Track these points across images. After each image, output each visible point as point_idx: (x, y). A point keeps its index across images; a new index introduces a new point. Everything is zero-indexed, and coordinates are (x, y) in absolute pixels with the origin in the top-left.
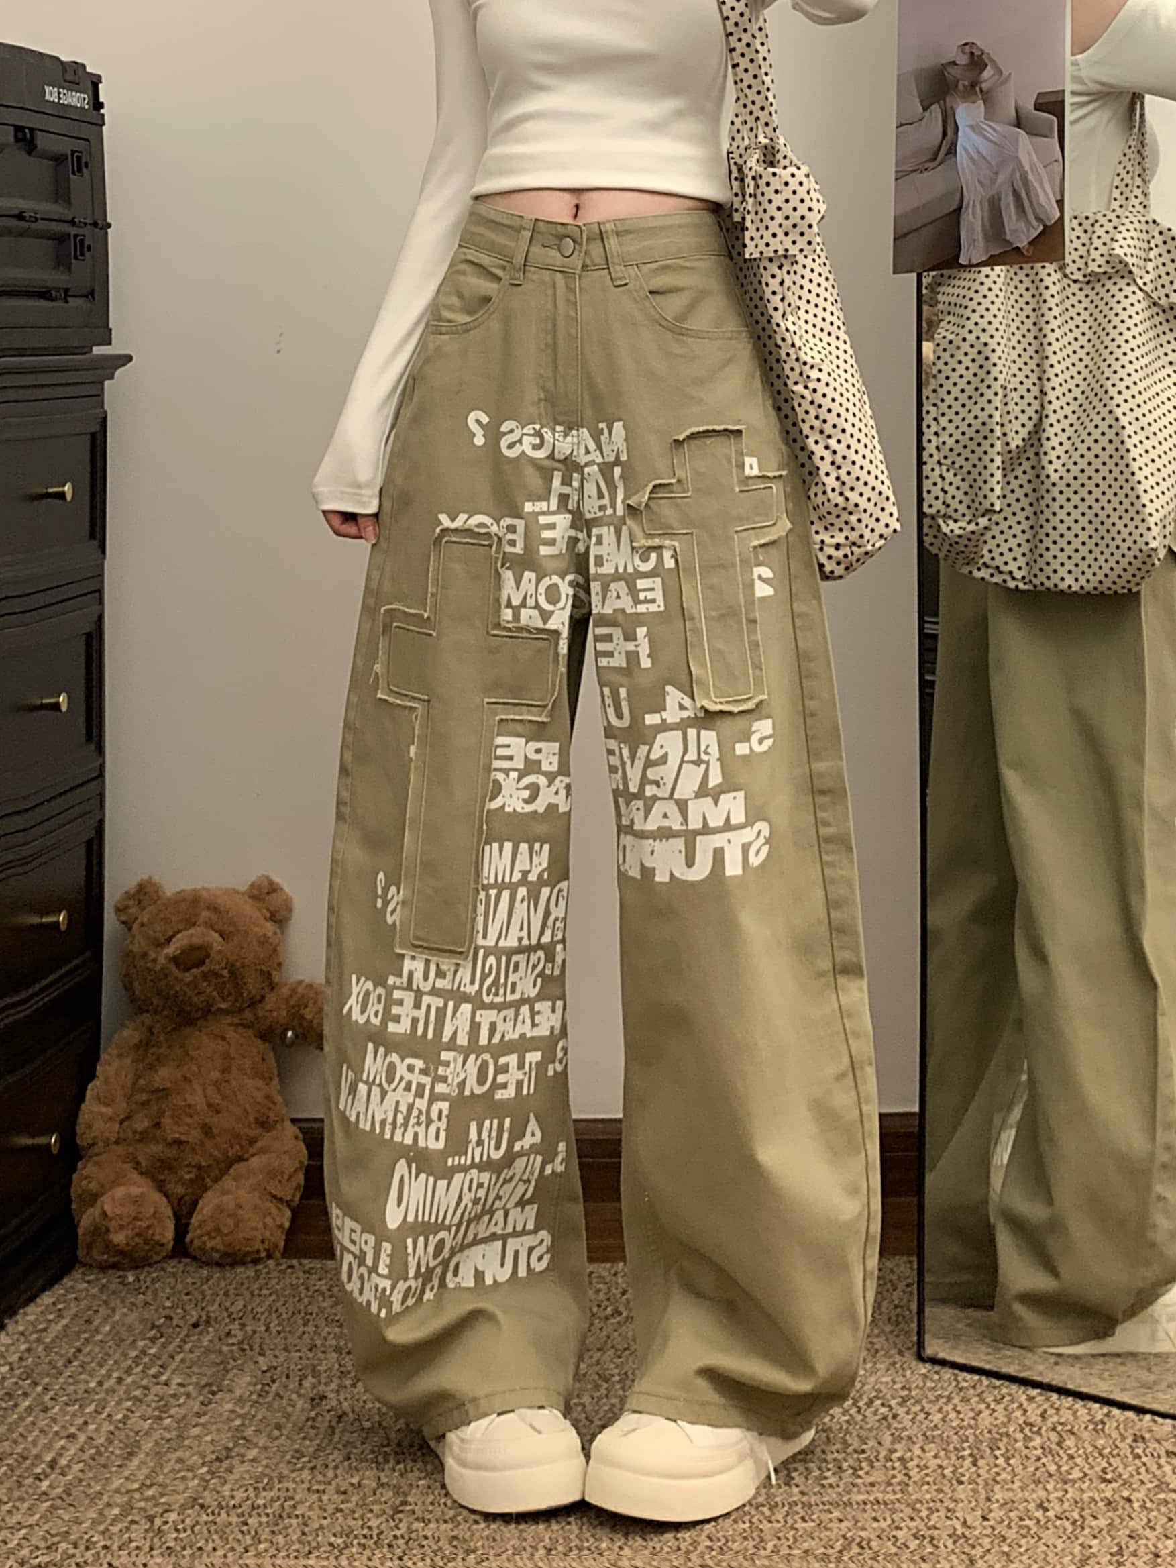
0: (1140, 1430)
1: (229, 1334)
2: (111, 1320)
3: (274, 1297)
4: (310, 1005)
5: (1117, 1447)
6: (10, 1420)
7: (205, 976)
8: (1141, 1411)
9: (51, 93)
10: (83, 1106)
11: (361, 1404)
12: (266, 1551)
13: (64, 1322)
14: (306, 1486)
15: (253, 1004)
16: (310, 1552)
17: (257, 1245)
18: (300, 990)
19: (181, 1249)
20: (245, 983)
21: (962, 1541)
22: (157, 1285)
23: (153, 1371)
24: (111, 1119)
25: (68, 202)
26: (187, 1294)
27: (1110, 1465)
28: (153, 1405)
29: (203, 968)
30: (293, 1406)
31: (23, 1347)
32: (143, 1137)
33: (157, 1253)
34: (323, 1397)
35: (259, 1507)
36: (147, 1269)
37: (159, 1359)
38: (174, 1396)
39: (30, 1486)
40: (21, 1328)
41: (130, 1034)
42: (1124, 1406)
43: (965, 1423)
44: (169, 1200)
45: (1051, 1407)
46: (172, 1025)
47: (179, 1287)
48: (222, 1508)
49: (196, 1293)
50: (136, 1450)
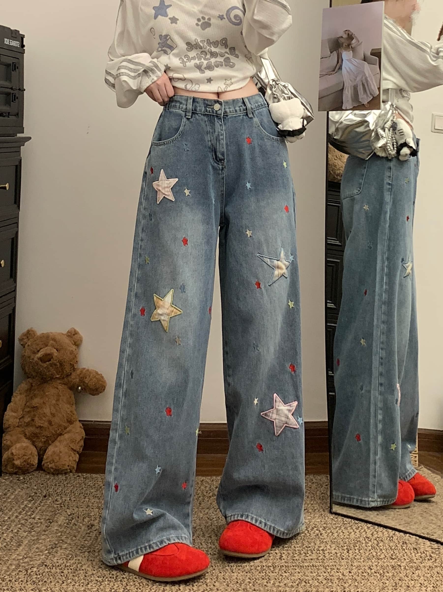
1: (56, 500)
2: (14, 494)
3: (72, 488)
4: (88, 377)
5: (397, 546)
7: (51, 365)
9: (7, 41)
10: (6, 413)
12: (71, 583)
14: (87, 558)
15: (68, 376)
16: (88, 584)
17: (66, 467)
18: (84, 372)
19: (40, 467)
20: (65, 368)
22: (31, 481)
23: (29, 513)
24: (16, 418)
25: (10, 81)
26: (42, 484)
27: (394, 553)
28: (28, 526)
29: (51, 362)
30: (81, 528)
32: (28, 425)
33: (32, 469)
34: (92, 525)
35: (68, 566)
36: (28, 474)
37: (32, 508)
38: (37, 523)
41: (24, 386)
43: (346, 537)
44: (36, 449)
45: (375, 531)
46: (39, 383)
47: (39, 481)
48: (54, 567)
49: (45, 484)
50: (21, 544)
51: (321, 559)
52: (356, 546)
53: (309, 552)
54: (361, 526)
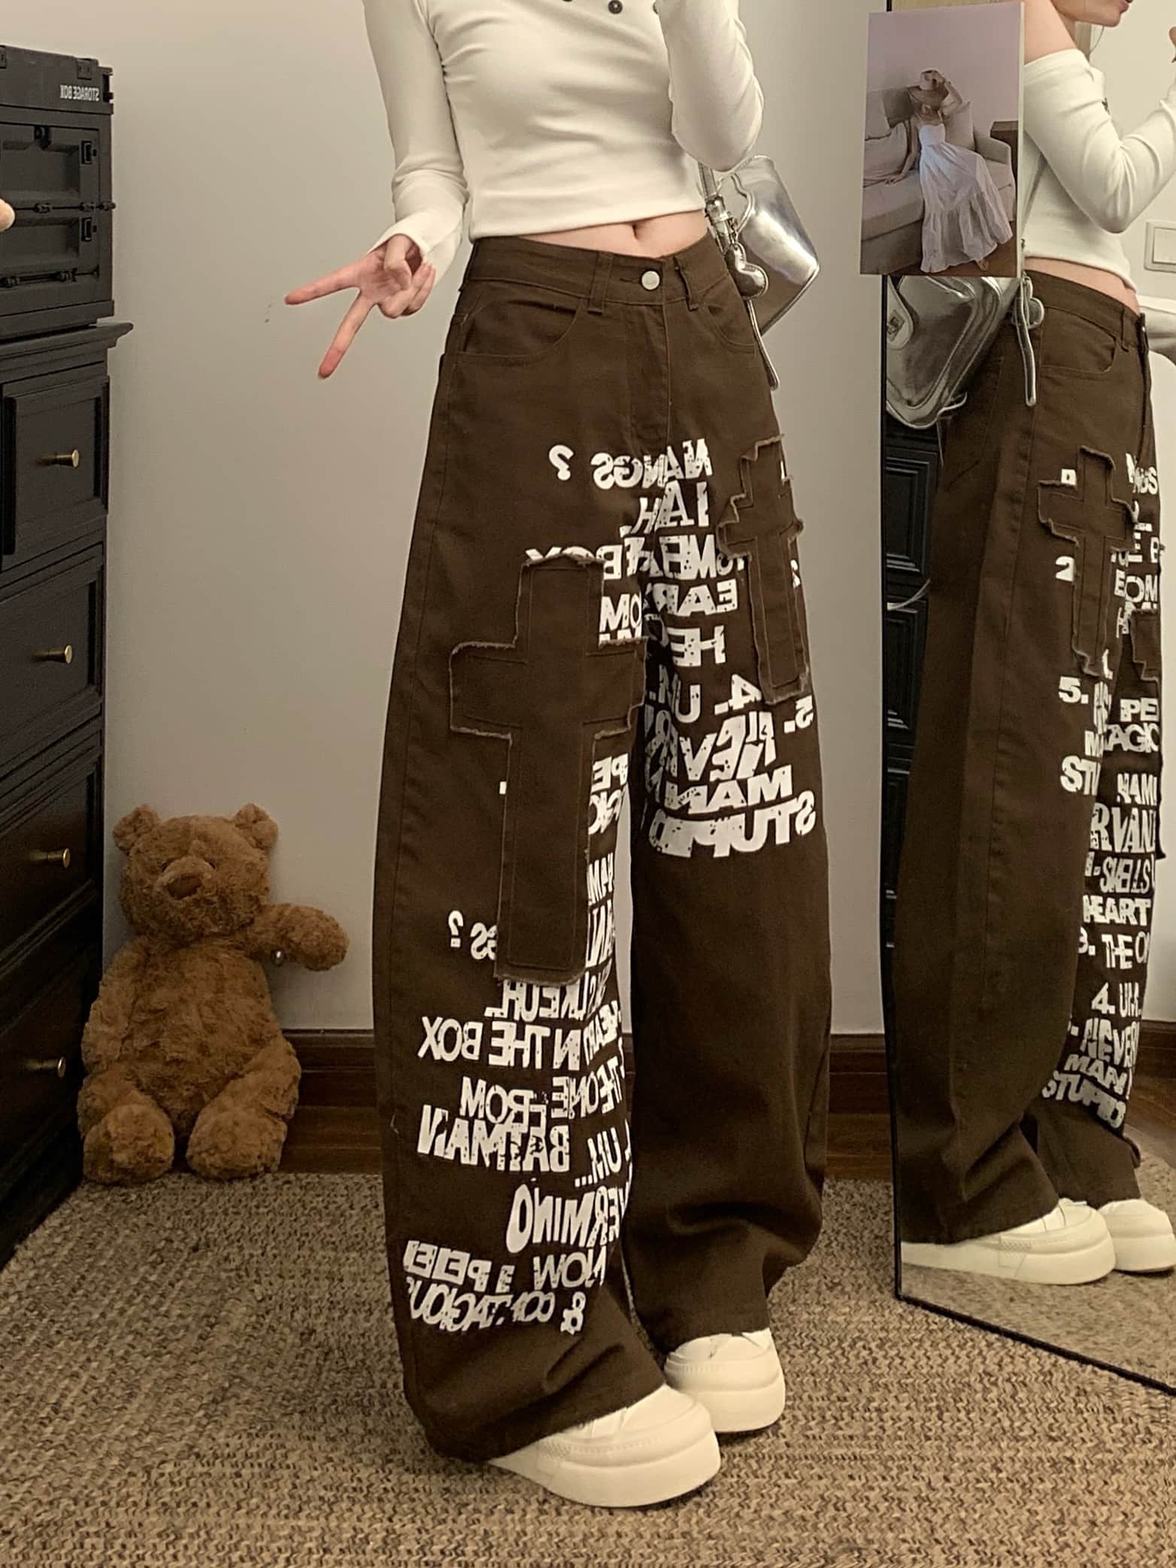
0: (1083, 1383)
1: (226, 1259)
2: (114, 1243)
3: (269, 1218)
5: (1063, 1401)
6: (18, 1356)
8: (1083, 1361)
10: (86, 1024)
11: (347, 1339)
12: (258, 1507)
13: (71, 1245)
15: (243, 926)
16: (301, 1510)
17: (254, 1161)
18: (287, 914)
19: (181, 1163)
21: (927, 1503)
22: (158, 1204)
23: (153, 1301)
26: (187, 1213)
27: (1056, 1421)
28: (153, 1338)
30: (285, 1341)
31: (32, 1274)
33: (158, 1169)
34: (312, 1331)
35: (252, 1456)
36: (148, 1185)
37: (160, 1286)
38: (173, 1329)
39: (34, 1432)
40: (30, 1254)
42: (1069, 1356)
43: (934, 1371)
44: (169, 1117)
45: (1007, 1354)
47: (180, 1205)
48: (217, 1458)
49: (196, 1211)
50: (136, 1390)
51: (875, 1438)
52: (961, 1400)
53: (845, 1414)
54: (972, 1340)
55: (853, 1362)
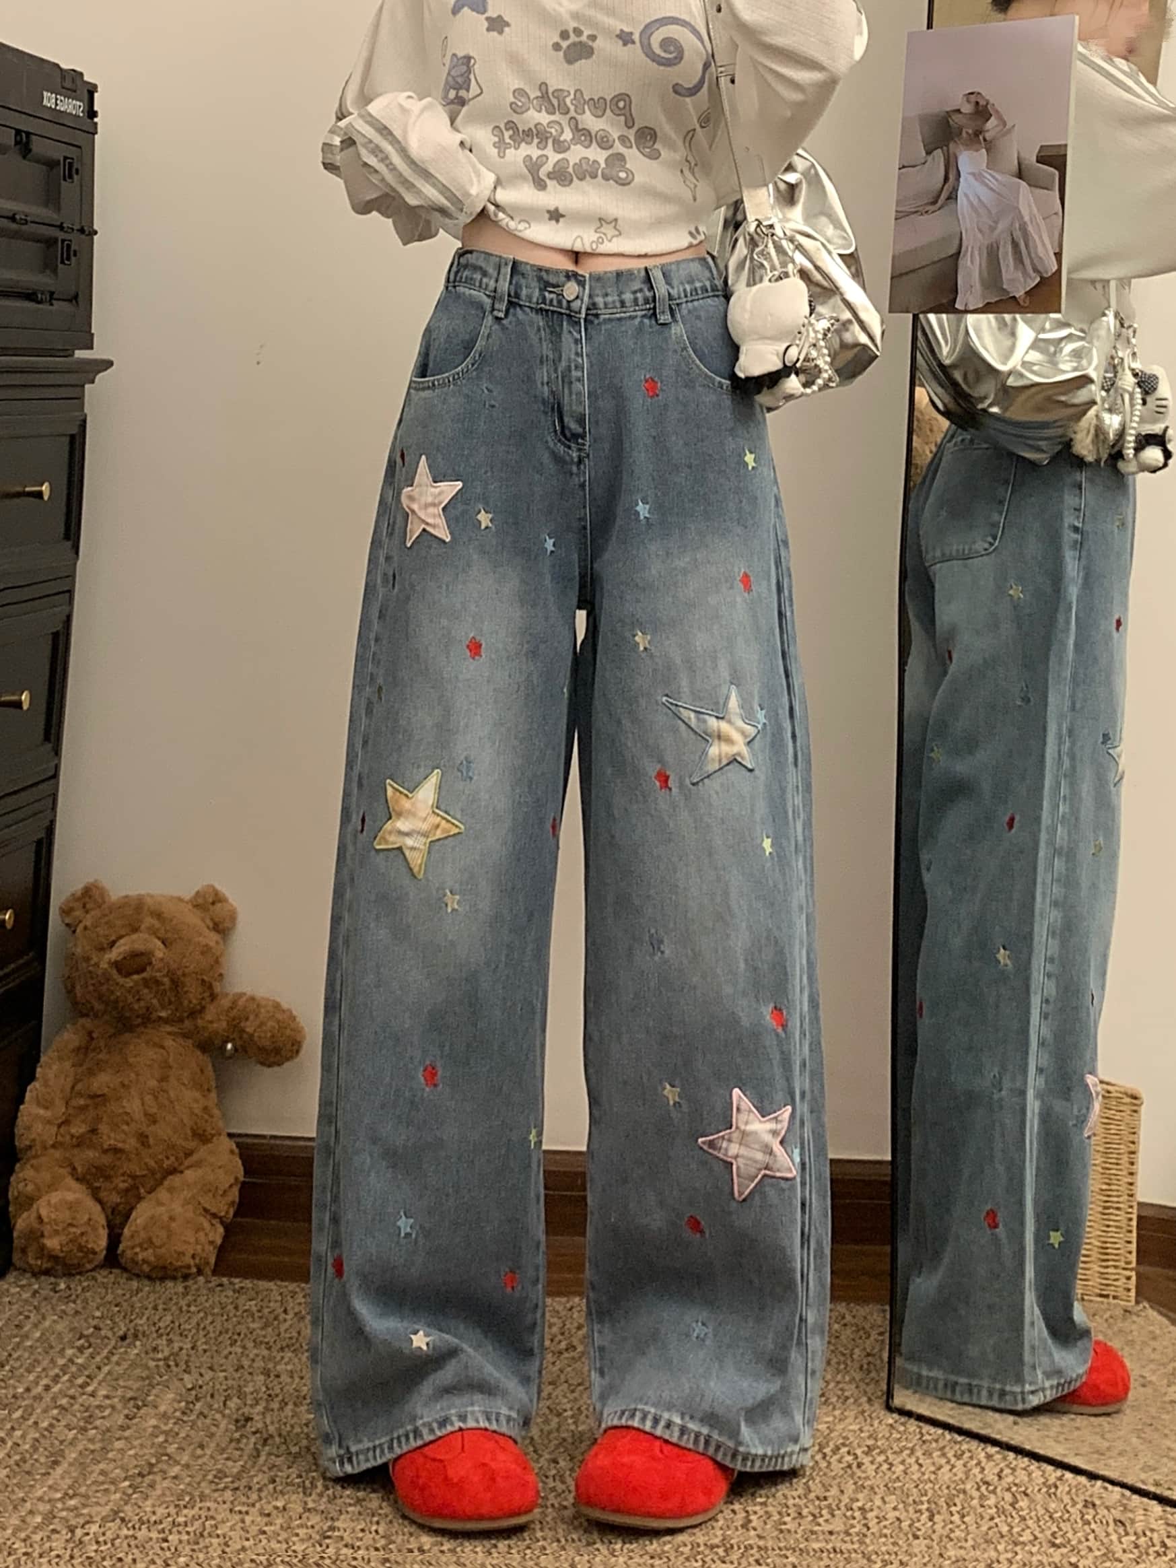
0: (1091, 1496)
2: (41, 1327)
3: (202, 1314)
4: (252, 1017)
5: (1068, 1511)
7: (146, 983)
8: (1093, 1476)
9: (49, 99)
10: (22, 1107)
11: (289, 1428)
14: (228, 1504)
15: (193, 1014)
17: (188, 1260)
18: (241, 1003)
19: (112, 1259)
20: (186, 992)
22: (88, 1294)
23: (80, 1381)
24: (49, 1122)
25: (58, 206)
26: (116, 1305)
27: (1060, 1529)
28: (78, 1415)
29: (144, 975)
30: (217, 1426)
32: (80, 1143)
33: (89, 1262)
34: (248, 1419)
35: (179, 1525)
36: (78, 1277)
37: (86, 1369)
38: (99, 1407)
41: (70, 1037)
42: (1077, 1471)
43: (926, 1477)
44: (103, 1209)
45: (1007, 1466)
46: (112, 1031)
47: (109, 1297)
48: (143, 1523)
49: (125, 1304)
50: (60, 1459)
51: (858, 1534)
52: (955, 1505)
53: (824, 1512)
54: (970, 1451)
55: (837, 1468)
